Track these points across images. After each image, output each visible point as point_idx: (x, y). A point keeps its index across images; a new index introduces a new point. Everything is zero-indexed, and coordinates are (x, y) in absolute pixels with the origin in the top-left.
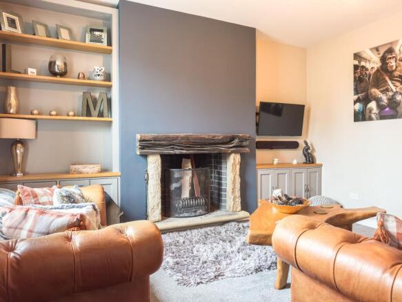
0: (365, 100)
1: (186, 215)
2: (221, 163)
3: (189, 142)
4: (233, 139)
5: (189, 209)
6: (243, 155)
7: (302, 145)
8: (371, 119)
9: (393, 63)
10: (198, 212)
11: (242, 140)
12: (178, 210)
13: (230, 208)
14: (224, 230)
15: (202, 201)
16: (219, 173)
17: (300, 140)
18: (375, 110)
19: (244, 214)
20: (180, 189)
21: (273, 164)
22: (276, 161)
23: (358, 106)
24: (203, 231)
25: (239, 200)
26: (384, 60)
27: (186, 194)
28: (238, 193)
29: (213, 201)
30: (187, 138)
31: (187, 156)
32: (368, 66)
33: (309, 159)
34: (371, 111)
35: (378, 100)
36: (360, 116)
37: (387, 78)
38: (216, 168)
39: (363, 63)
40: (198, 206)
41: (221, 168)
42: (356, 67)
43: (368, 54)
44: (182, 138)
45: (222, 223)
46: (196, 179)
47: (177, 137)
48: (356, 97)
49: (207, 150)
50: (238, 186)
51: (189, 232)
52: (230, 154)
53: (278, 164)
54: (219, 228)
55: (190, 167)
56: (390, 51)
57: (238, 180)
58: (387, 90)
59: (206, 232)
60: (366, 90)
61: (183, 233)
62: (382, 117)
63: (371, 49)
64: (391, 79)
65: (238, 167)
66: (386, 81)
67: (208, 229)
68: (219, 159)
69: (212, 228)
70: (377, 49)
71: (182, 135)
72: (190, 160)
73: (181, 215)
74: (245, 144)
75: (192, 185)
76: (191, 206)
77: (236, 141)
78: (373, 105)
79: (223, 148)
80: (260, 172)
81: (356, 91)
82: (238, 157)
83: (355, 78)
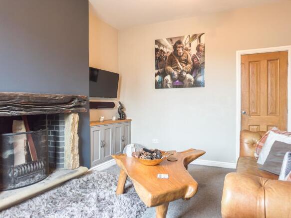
0: (163, 74)
1: (24, 183)
2: (58, 123)
3: (29, 102)
4: (73, 99)
5: (26, 176)
6: (80, 114)
8: (167, 87)
9: (181, 51)
10: (37, 177)
11: (81, 100)
12: (13, 180)
13: (69, 166)
14: (68, 189)
15: (41, 164)
16: (56, 134)
17: (115, 101)
18: (170, 81)
19: (83, 169)
20: (12, 157)
21: (99, 121)
22: (102, 119)
23: (158, 78)
24: (46, 196)
25: (77, 157)
26: (175, 47)
27: (21, 160)
28: (76, 151)
29: (52, 163)
30: (27, 97)
32: (165, 50)
33: (122, 116)
34: (167, 81)
35: (172, 75)
36: (160, 85)
37: (177, 61)
38: (50, 128)
39: (162, 48)
40: (37, 170)
41: (58, 128)
42: (157, 50)
43: (165, 42)
44: (21, 97)
45: (63, 184)
46: (31, 144)
47: (15, 96)
48: (157, 71)
49: (48, 110)
50: (77, 144)
51: (30, 202)
52: (68, 114)
53: (104, 121)
54: (62, 188)
55: (24, 130)
56: (179, 42)
57: (77, 138)
58: (177, 68)
59: (51, 198)
60: (163, 67)
61: (25, 206)
62: (175, 86)
63: (167, 39)
64: (180, 62)
65: (77, 126)
66: (177, 62)
67: (51, 193)
68: (55, 120)
69: (55, 191)
70: (171, 40)
71: (20, 93)
72: (23, 122)
73: (17, 185)
74: (83, 104)
75: (27, 149)
76: (29, 172)
77: (76, 101)
78: (168, 77)
79: (63, 108)
80: (92, 129)
81: (157, 67)
82: (77, 117)
83: (156, 57)
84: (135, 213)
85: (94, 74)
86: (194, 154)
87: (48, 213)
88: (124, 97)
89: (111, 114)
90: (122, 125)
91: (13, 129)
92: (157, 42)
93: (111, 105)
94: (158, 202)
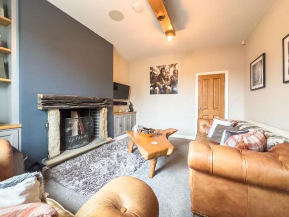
0: (154, 86)
1: (77, 146)
2: (96, 113)
3: (80, 101)
4: (104, 99)
5: (78, 142)
6: (108, 108)
7: (129, 104)
8: (156, 94)
9: (164, 73)
10: (84, 143)
11: (109, 100)
12: (71, 144)
13: (102, 137)
14: (101, 150)
15: (86, 136)
16: (95, 119)
17: (128, 101)
18: (158, 90)
19: (110, 139)
20: (71, 131)
21: (119, 112)
22: (120, 111)
23: (152, 88)
24: (89, 154)
25: (106, 132)
26: (161, 71)
27: (75, 133)
28: (106, 129)
29: (92, 136)
30: (79, 98)
31: (74, 110)
32: (156, 73)
33: (131, 109)
34: (157, 90)
35: (159, 87)
36: (152, 92)
37: (162, 79)
38: (92, 116)
39: (154, 72)
40: (84, 139)
41: (96, 116)
42: (151, 73)
43: (156, 68)
44: (76, 98)
45: (98, 147)
46: (81, 124)
47: (73, 98)
48: (151, 85)
49: (91, 106)
50: (106, 125)
51: (80, 157)
52: (102, 108)
53: (121, 112)
54: (98, 150)
55: (77, 117)
56: (164, 68)
57: (106, 122)
58: (162, 83)
59: (92, 154)
60: (154, 82)
61: (78, 159)
62: (161, 93)
63: (157, 67)
64: (164, 79)
65: (106, 115)
67: (92, 152)
68: (94, 111)
69: (94, 151)
70: (159, 67)
71: (76, 96)
72: (76, 112)
73: (73, 147)
74: (110, 102)
75: (79, 127)
76: (80, 140)
77: (106, 101)
78: (157, 88)
79: (99, 105)
80: (115, 117)
81: (151, 83)
82: (106, 109)
83: (150, 77)
84: (138, 164)
85: (116, 86)
86: (171, 131)
87: (90, 163)
88: (132, 99)
89: (125, 108)
90: (131, 114)
91: (71, 116)
92: (151, 68)
93: (125, 104)
94: (152, 157)
